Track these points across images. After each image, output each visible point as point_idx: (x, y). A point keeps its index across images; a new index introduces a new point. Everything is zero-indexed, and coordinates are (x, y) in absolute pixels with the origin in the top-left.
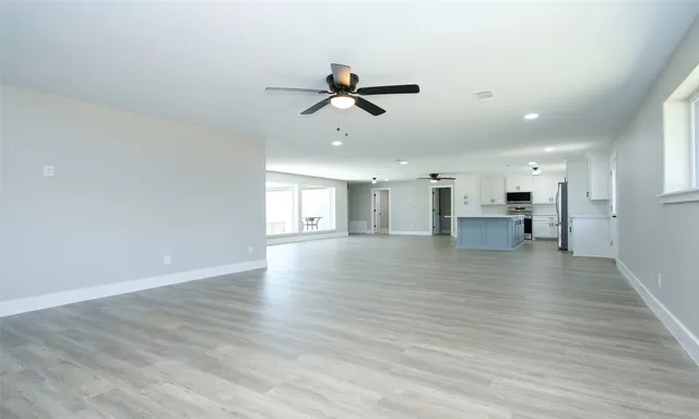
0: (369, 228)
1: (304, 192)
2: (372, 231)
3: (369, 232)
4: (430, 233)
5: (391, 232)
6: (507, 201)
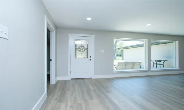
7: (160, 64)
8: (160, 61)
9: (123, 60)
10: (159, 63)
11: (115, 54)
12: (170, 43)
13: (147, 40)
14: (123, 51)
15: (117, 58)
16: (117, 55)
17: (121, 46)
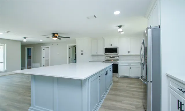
6: (105, 53)
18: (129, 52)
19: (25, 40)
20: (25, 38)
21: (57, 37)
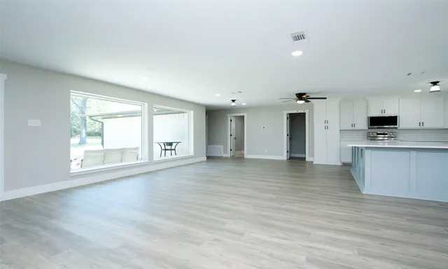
0: (225, 151)
1: (158, 120)
2: (228, 155)
3: (225, 155)
4: (284, 157)
5: (246, 156)
6: (371, 125)
7: (171, 150)
8: (171, 144)
9: (103, 144)
10: (169, 147)
11: (84, 131)
12: (184, 113)
13: (146, 104)
14: (103, 123)
15: (89, 140)
16: (89, 134)
17: (99, 111)
18: (421, 124)
19: (233, 104)
20: (234, 101)
21: (304, 100)
